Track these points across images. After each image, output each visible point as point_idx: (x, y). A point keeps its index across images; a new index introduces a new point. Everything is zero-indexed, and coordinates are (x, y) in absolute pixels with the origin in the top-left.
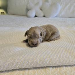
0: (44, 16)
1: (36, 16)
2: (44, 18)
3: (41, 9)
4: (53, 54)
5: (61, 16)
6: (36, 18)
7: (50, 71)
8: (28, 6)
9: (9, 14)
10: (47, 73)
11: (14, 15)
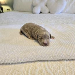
0: (49, 13)
1: (41, 13)
2: (49, 14)
3: (46, 6)
4: (68, 50)
5: (66, 12)
6: (41, 14)
7: (65, 63)
8: (34, 2)
9: (15, 11)
10: (63, 64)
11: (19, 11)
